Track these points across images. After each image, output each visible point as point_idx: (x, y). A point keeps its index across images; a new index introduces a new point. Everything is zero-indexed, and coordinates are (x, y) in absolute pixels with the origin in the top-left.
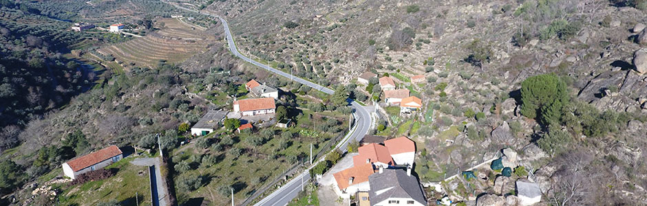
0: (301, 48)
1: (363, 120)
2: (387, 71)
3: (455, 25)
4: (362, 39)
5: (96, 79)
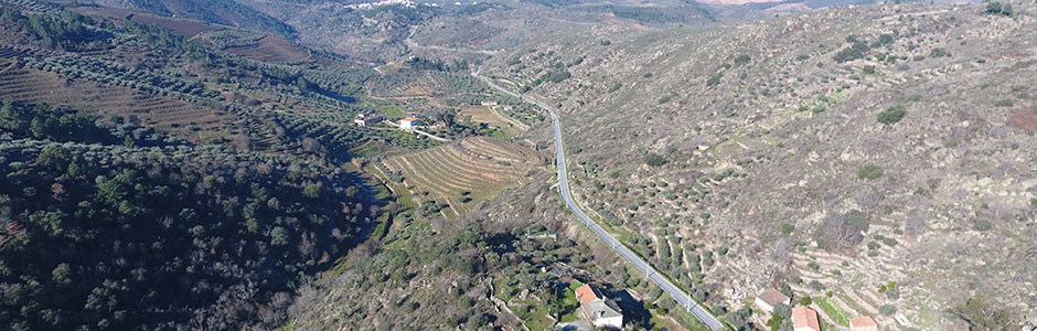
0: (667, 207)
3: (950, 217)
5: (379, 214)
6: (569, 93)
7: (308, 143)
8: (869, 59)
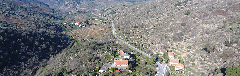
0: (139, 36)
1: (160, 71)
2: (171, 50)
3: (201, 32)
4: (163, 35)
5: (70, 42)
6: (115, 16)
7: (52, 27)
8: (182, 6)
